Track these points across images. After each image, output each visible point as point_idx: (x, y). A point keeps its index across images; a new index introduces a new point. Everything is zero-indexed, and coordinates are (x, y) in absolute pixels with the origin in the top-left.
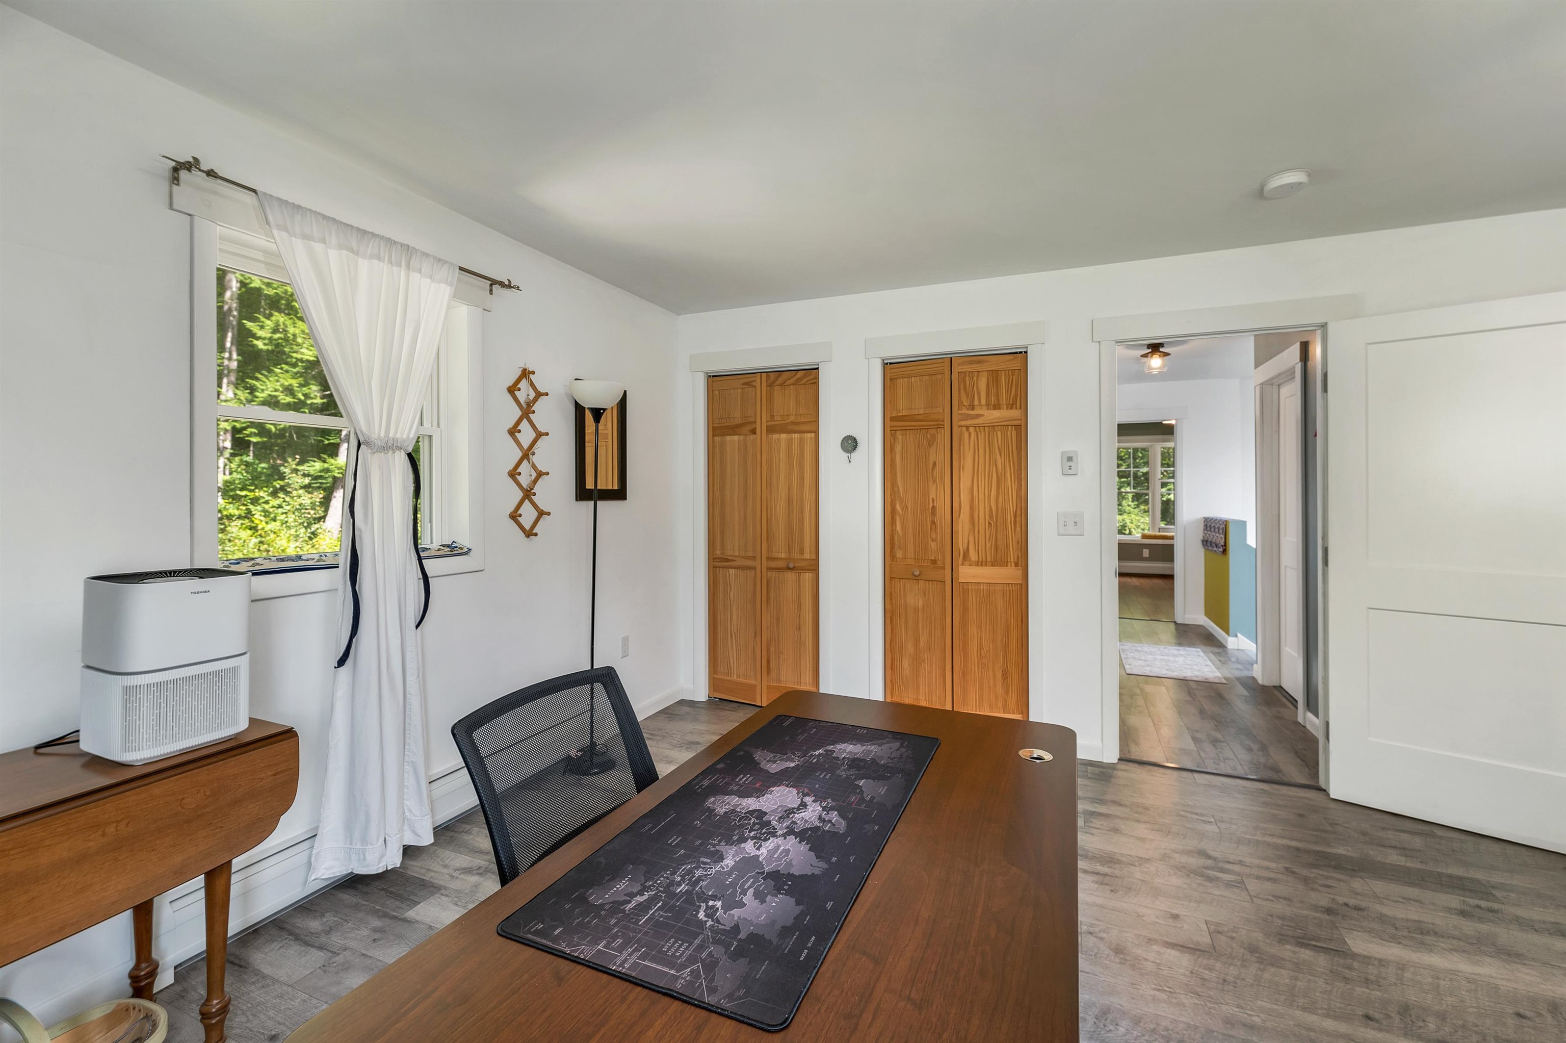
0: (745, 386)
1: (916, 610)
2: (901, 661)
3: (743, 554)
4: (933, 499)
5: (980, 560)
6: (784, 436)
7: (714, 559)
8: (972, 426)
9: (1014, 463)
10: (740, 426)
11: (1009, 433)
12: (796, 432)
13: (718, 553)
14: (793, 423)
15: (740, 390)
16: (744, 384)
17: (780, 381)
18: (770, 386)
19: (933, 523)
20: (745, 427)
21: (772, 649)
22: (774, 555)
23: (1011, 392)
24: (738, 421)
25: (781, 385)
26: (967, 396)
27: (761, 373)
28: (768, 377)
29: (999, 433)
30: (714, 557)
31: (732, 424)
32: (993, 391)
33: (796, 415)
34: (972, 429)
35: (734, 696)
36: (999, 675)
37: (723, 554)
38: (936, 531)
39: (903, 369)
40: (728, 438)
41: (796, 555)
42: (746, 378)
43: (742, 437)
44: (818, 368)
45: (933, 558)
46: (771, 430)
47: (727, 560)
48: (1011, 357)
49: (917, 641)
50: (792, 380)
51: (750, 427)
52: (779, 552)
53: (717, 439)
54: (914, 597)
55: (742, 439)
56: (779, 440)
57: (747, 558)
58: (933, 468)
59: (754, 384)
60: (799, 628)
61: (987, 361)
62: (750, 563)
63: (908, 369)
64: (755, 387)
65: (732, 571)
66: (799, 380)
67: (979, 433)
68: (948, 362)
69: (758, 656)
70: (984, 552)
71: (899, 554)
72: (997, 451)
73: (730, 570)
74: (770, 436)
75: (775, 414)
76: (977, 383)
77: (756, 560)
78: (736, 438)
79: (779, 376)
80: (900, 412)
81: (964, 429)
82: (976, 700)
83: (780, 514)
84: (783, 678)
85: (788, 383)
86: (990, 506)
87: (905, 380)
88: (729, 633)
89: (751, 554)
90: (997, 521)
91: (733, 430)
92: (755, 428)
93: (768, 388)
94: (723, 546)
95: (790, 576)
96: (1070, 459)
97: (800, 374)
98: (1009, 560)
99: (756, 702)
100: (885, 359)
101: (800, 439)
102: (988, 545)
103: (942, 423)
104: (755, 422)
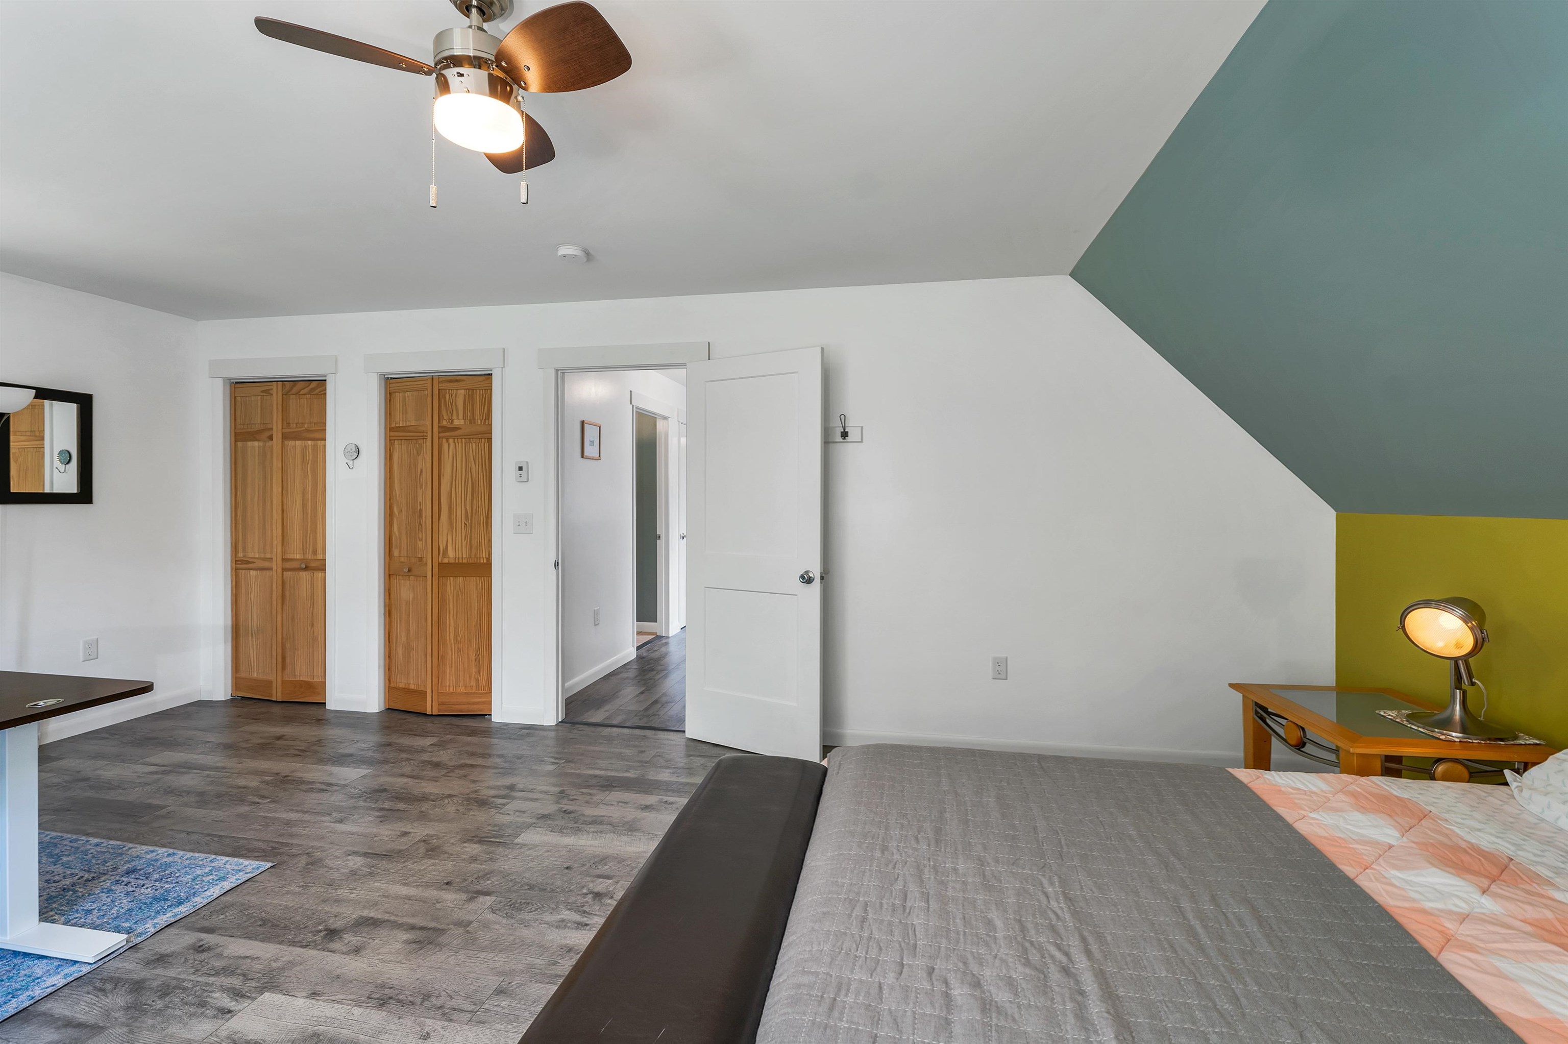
0: (264, 394)
1: (407, 603)
2: (397, 650)
3: (262, 556)
4: (420, 503)
5: (457, 557)
6: (298, 443)
7: (236, 561)
8: (451, 437)
9: (486, 472)
10: (260, 432)
11: (482, 444)
12: (310, 439)
13: (241, 555)
14: (308, 431)
15: (259, 398)
16: (262, 392)
17: (295, 390)
18: (286, 395)
19: (420, 524)
20: (261, 434)
21: (288, 646)
22: (291, 556)
23: (484, 409)
24: (258, 427)
25: (296, 394)
26: (447, 410)
27: (277, 381)
28: (283, 386)
29: (474, 445)
30: (237, 559)
31: (252, 430)
32: (469, 408)
33: (310, 423)
34: (451, 440)
35: (253, 693)
36: (472, 656)
37: (244, 556)
38: (422, 531)
39: (399, 384)
40: (250, 444)
41: (310, 556)
42: (264, 385)
43: (261, 444)
44: (326, 380)
45: (420, 556)
46: (285, 437)
47: (248, 562)
48: (483, 378)
49: (408, 630)
50: (306, 391)
51: (267, 434)
52: (293, 554)
53: (240, 444)
54: (406, 591)
55: (262, 445)
56: (295, 447)
57: (265, 559)
58: (420, 475)
59: (271, 392)
60: (313, 625)
61: (463, 380)
62: (267, 564)
63: (405, 384)
64: (272, 395)
65: (253, 573)
66: (314, 389)
67: (457, 444)
68: (430, 382)
69: (274, 654)
70: (460, 549)
71: (396, 553)
72: (472, 461)
73: (251, 571)
74: (286, 442)
75: (291, 422)
76: (455, 400)
77: (272, 562)
78: (256, 444)
79: (294, 386)
80: (397, 423)
81: (444, 440)
82: (453, 681)
83: (295, 516)
84: (297, 673)
85: (302, 392)
86: (466, 509)
87: (402, 394)
88: (250, 632)
89: (268, 556)
90: (471, 523)
91: (253, 436)
92: (272, 435)
93: (284, 396)
94: (244, 550)
95: (305, 575)
96: (520, 468)
97: (314, 385)
98: (481, 556)
99: (272, 697)
100: (387, 374)
101: (314, 445)
102: (464, 543)
103: (425, 434)
104: (272, 429)
